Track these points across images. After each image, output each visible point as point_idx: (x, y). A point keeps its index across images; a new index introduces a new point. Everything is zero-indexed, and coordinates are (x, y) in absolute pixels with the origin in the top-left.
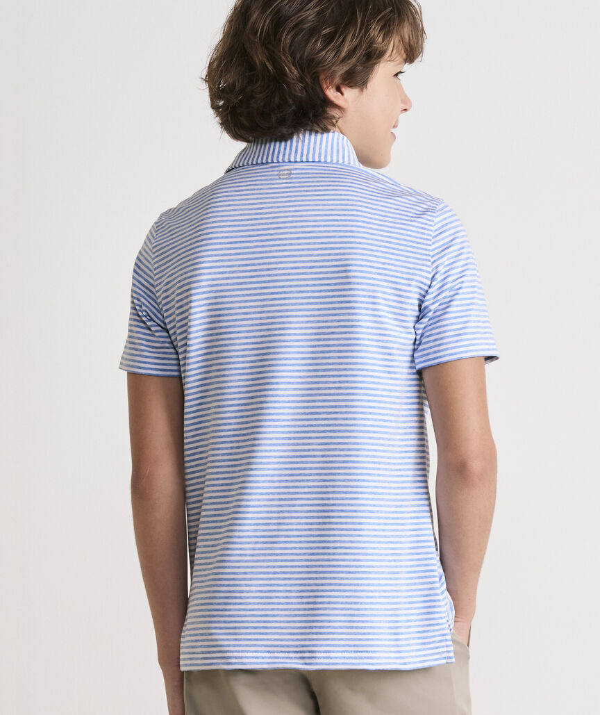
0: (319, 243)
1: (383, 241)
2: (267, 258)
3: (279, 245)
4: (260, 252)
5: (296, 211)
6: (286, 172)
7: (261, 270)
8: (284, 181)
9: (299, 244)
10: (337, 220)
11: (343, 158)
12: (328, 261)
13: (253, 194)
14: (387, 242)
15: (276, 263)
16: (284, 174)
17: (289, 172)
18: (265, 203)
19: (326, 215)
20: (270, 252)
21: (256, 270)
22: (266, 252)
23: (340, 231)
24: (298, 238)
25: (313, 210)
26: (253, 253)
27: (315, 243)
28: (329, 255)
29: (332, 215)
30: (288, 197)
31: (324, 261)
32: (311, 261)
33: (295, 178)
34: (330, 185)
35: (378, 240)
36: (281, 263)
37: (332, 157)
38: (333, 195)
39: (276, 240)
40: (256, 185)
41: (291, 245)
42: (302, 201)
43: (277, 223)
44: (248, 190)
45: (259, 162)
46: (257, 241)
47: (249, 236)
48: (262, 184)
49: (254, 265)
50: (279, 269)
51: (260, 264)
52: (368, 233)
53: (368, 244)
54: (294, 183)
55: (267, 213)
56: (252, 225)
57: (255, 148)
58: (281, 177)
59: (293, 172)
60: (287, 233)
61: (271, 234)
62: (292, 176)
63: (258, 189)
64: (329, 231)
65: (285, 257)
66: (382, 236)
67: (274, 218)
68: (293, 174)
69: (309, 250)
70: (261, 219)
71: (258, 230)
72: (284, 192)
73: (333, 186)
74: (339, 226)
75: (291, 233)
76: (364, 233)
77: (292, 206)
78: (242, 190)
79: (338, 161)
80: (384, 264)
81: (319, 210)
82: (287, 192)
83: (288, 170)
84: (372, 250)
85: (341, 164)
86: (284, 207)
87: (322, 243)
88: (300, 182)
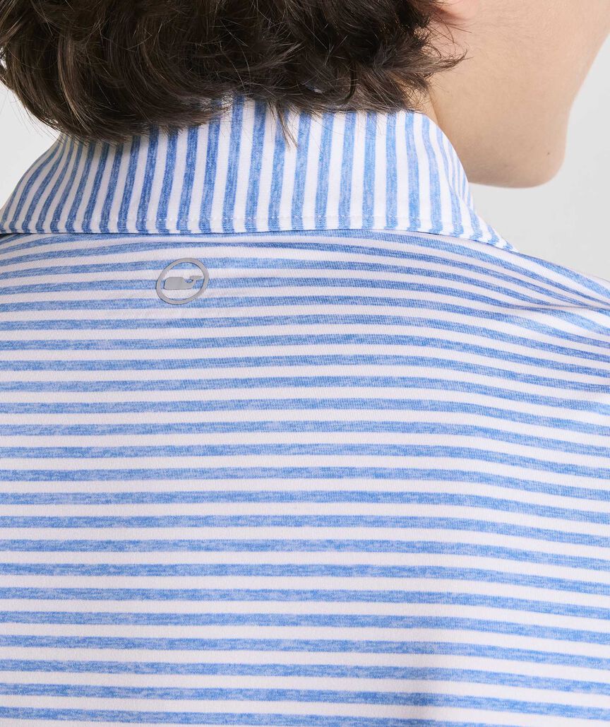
0: (301, 595)
1: (561, 584)
2: (104, 643)
3: (145, 595)
4: (80, 619)
5: (213, 451)
6: (187, 273)
7: (81, 691)
8: (178, 313)
9: (226, 595)
10: (373, 497)
11: (414, 207)
12: (341, 672)
13: (60, 365)
14: (577, 587)
15: (137, 669)
16: (179, 283)
17: (197, 272)
18: (101, 408)
19: (328, 473)
20: (117, 619)
21: (62, 690)
22: (99, 618)
23: (385, 546)
24: (221, 570)
25: (279, 449)
26: (54, 618)
27: (285, 595)
28: (345, 646)
29: (351, 472)
30: (185, 384)
31: (324, 671)
32: (274, 669)
33: (221, 302)
34: (347, 339)
35: (538, 582)
36: (156, 668)
37: (368, 209)
38: (356, 382)
39: (133, 570)
40: (74, 325)
41: (194, 595)
42: (240, 405)
43: (140, 498)
44: (42, 345)
45: (95, 227)
46: (66, 569)
47: (40, 546)
48: (95, 324)
49: (56, 667)
50: (150, 693)
51: (77, 667)
52: (499, 552)
53: (498, 602)
54: (215, 323)
55: (105, 453)
56: (52, 499)
57: (84, 167)
58: (169, 294)
59: (213, 273)
60: (176, 545)
61: (119, 546)
62: (208, 293)
63: (78, 345)
64: (339, 546)
65: (172, 644)
66: (557, 560)
67: (131, 474)
68: (213, 283)
69: (263, 620)
70: (84, 475)
71: (72, 523)
72: (170, 365)
73: (361, 340)
74: (378, 522)
75: (194, 546)
76: (485, 551)
77: (199, 428)
78: (22, 345)
79: (392, 221)
80: (569, 686)
81: (302, 449)
82: (184, 364)
83: (194, 263)
84: (519, 630)
85: (402, 239)
86: (168, 428)
87: (316, 595)
88: (235, 322)
